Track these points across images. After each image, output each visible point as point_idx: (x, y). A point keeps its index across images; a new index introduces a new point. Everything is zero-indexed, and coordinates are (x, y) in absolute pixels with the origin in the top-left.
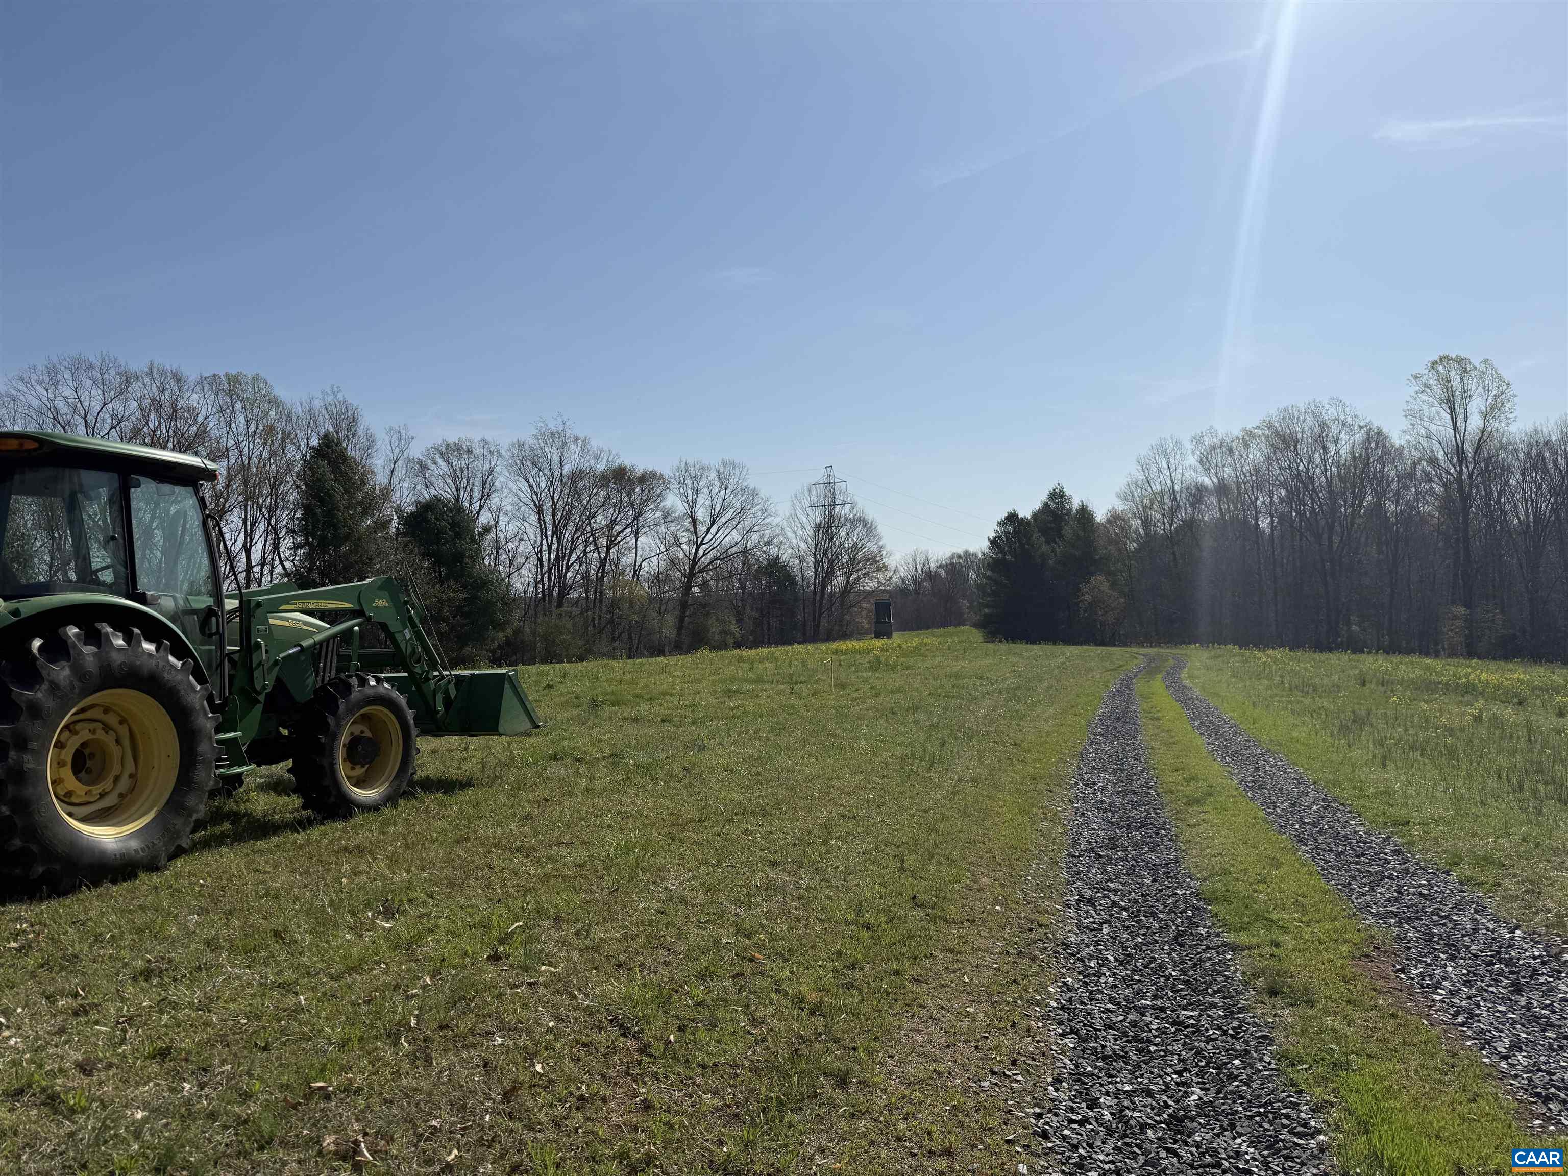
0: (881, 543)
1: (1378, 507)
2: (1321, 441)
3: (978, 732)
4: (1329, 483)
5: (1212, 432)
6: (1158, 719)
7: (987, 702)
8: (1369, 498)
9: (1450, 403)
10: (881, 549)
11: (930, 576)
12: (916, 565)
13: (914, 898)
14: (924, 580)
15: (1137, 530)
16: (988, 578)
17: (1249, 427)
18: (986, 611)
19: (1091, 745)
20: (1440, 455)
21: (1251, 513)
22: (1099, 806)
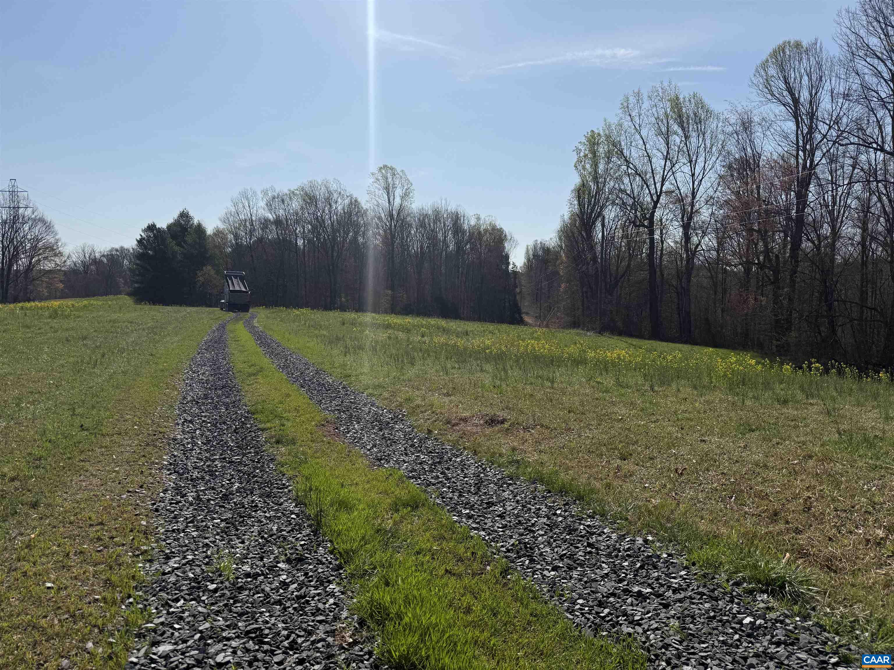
0: (57, 237)
1: (355, 239)
2: (328, 201)
3: (128, 349)
4: (332, 224)
5: (273, 189)
6: (238, 341)
7: (135, 334)
8: (351, 234)
9: (387, 189)
10: (57, 241)
11: (95, 262)
12: (85, 254)
13: (82, 426)
14: (91, 264)
15: (231, 241)
16: (137, 264)
17: (292, 189)
18: (136, 285)
19: (198, 354)
20: (383, 215)
21: (293, 237)
22: (200, 381)
